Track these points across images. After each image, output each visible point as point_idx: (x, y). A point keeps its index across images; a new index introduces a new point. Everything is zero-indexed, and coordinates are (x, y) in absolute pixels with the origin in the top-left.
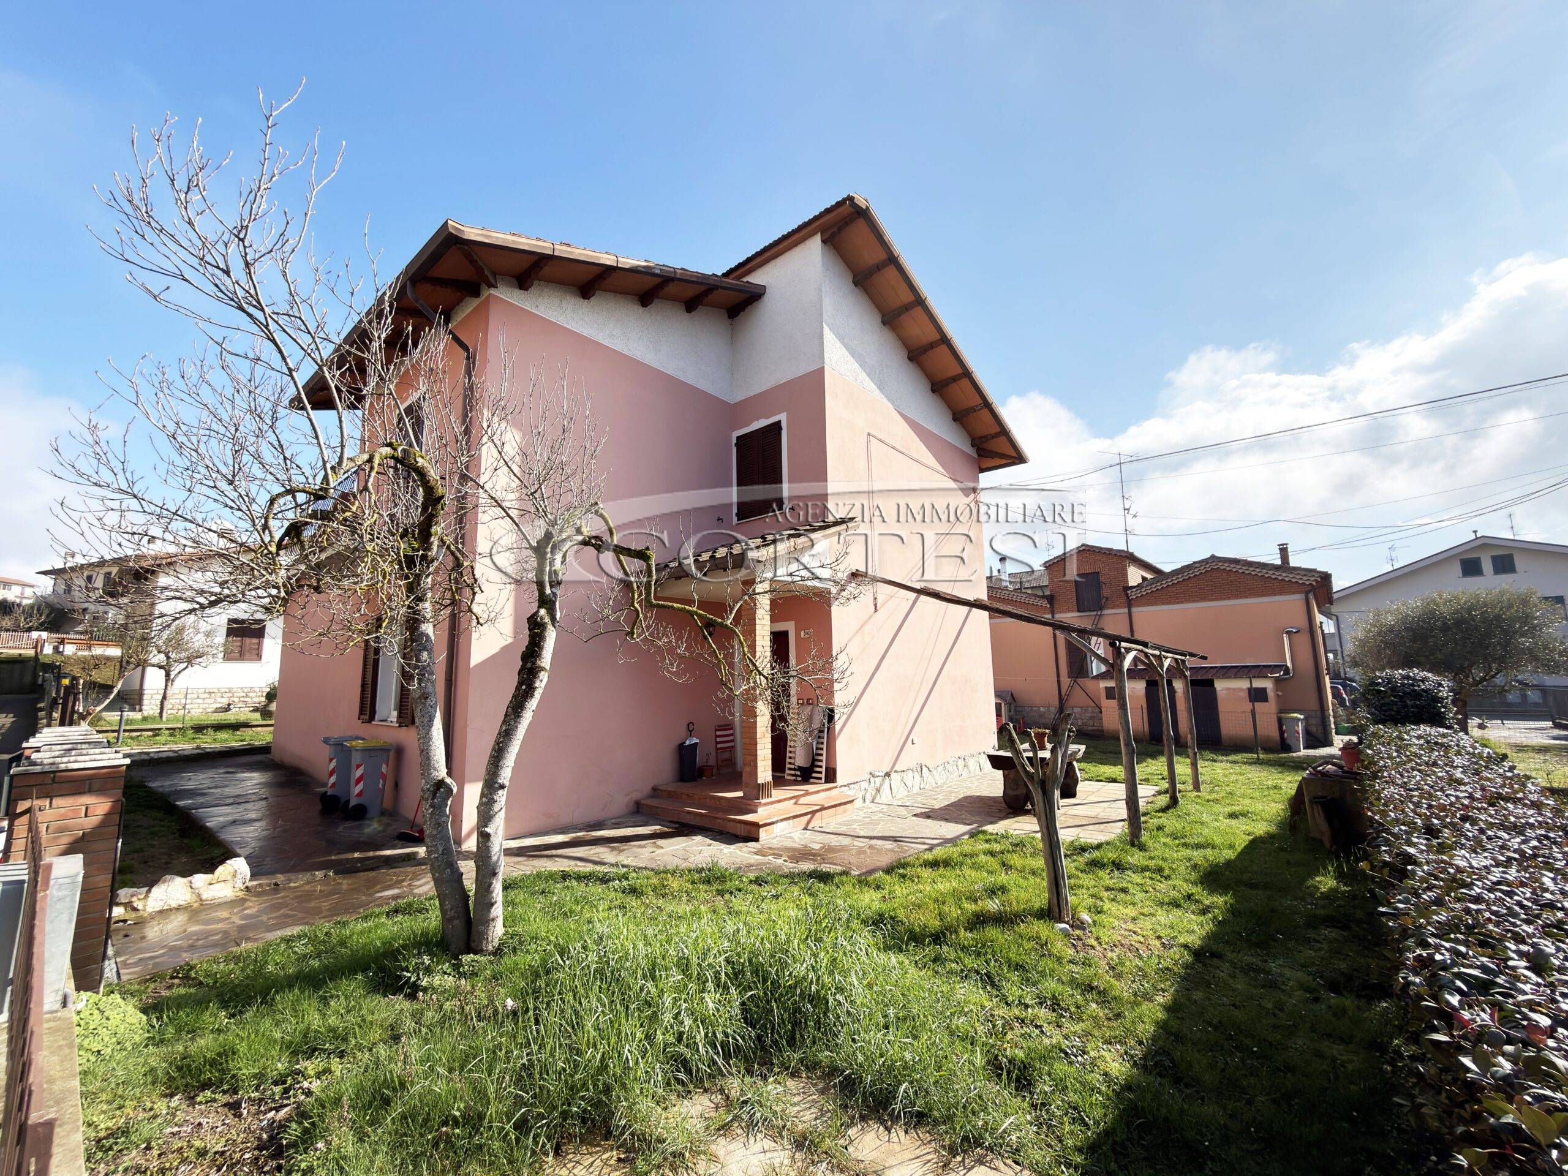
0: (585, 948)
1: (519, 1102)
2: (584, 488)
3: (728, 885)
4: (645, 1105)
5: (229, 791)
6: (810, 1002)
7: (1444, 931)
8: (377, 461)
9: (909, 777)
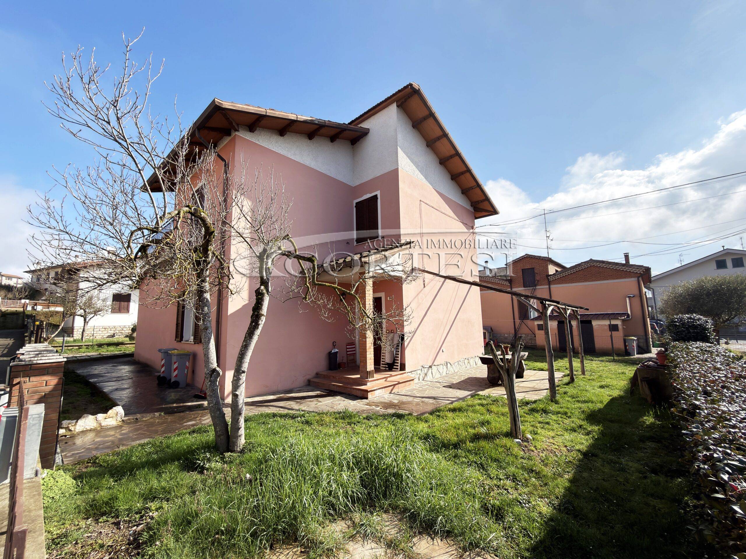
0: (284, 450)
1: (253, 523)
2: (282, 227)
3: (353, 420)
4: (314, 526)
5: (114, 375)
6: (394, 476)
7: (718, 442)
8: (182, 215)
9: (441, 368)
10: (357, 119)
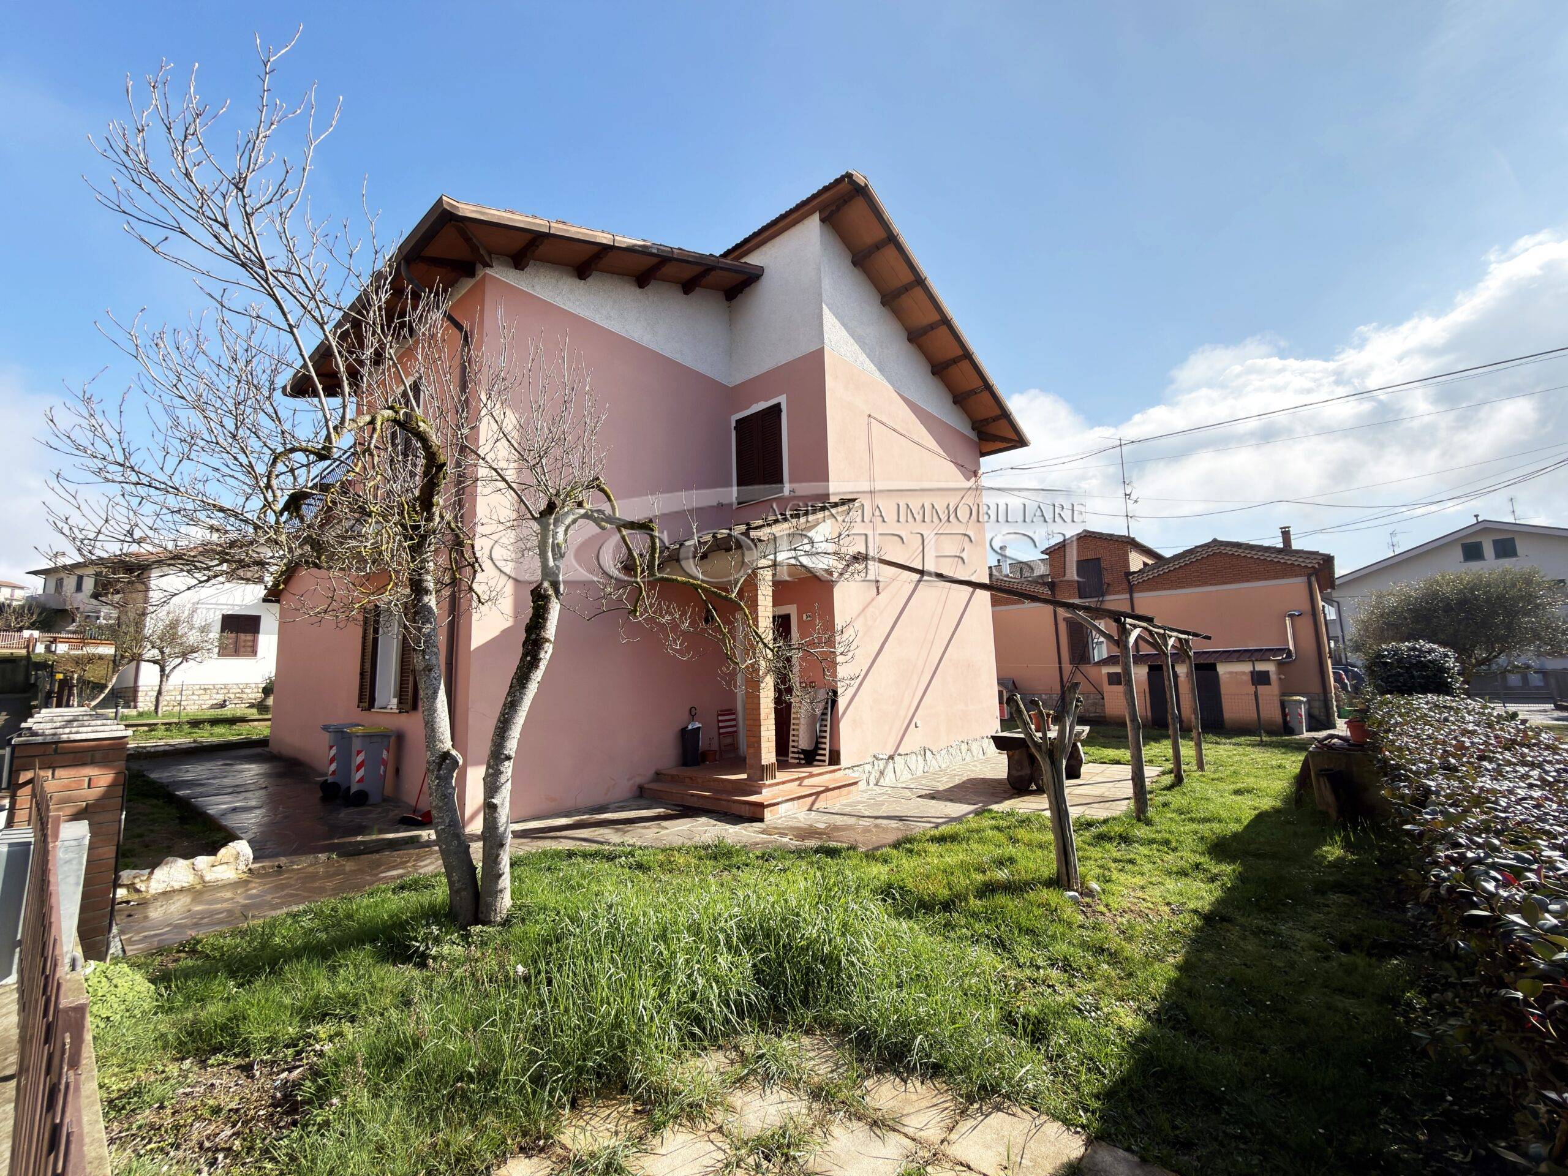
1: (533, 1057)
2: (585, 463)
3: (734, 860)
4: (660, 1060)
5: (227, 781)
6: (823, 962)
8: (379, 423)
9: (912, 760)
10: (737, 247)
